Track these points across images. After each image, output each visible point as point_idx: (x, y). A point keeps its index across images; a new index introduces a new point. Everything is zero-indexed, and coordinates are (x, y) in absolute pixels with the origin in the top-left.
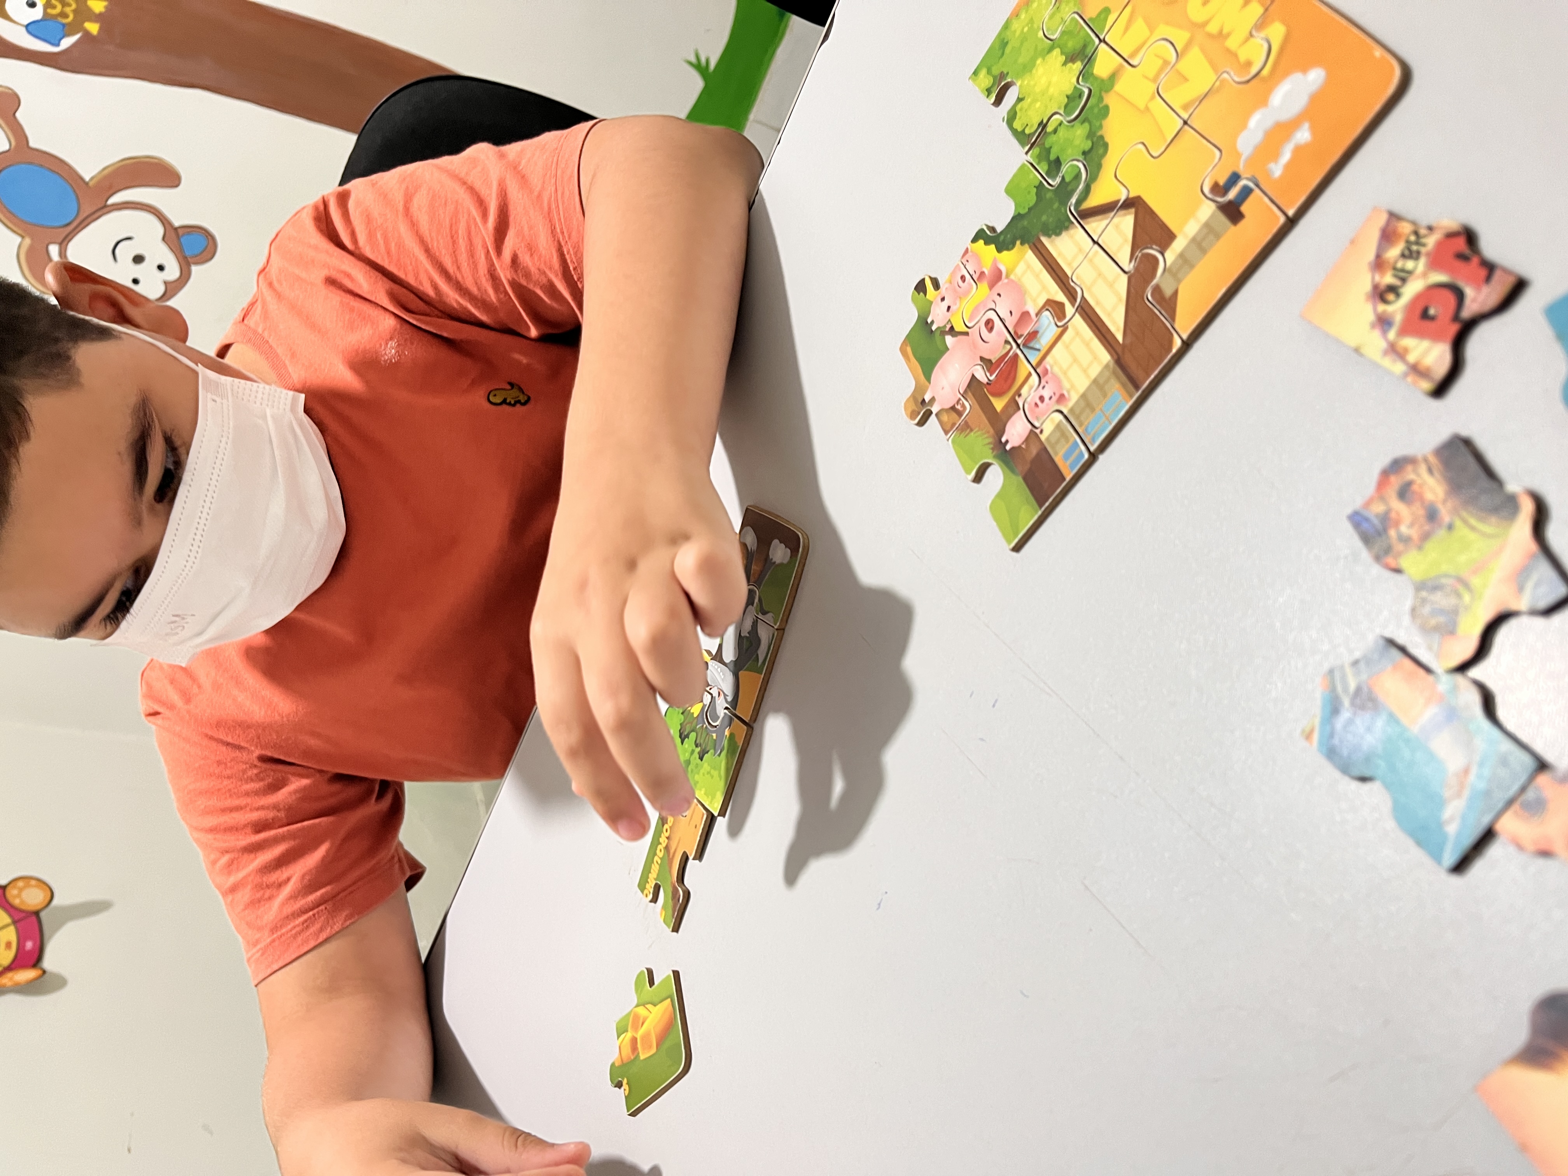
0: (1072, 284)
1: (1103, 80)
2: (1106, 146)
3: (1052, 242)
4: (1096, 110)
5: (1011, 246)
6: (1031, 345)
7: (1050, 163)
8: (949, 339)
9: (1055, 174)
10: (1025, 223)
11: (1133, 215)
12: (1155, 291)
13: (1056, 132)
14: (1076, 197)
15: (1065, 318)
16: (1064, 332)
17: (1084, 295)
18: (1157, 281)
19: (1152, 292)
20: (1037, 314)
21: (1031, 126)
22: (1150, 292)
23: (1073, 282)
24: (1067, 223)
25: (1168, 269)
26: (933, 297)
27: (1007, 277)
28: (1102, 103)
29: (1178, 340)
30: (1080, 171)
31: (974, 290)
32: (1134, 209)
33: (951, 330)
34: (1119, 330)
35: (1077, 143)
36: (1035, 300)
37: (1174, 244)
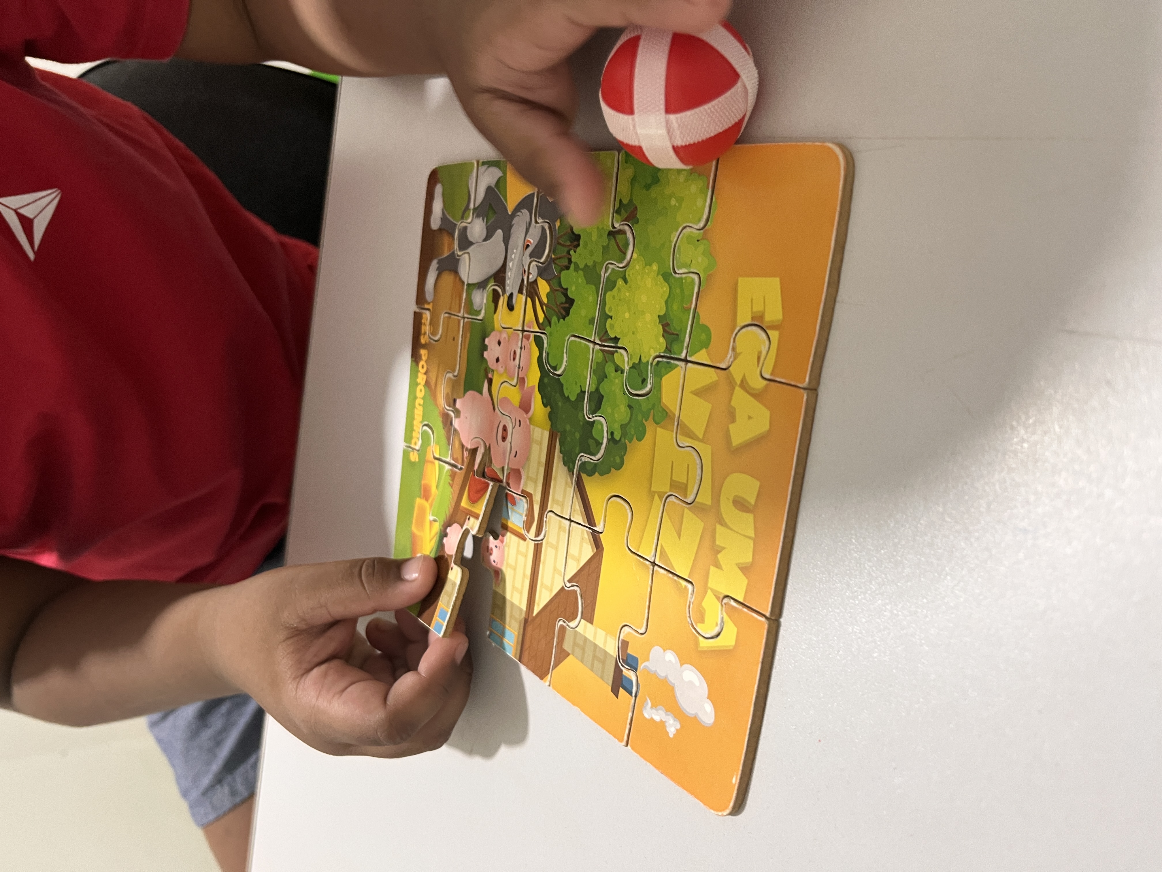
5: (545, 401)
6: (509, 504)
8: (486, 385)
9: (593, 408)
10: (560, 404)
11: (592, 554)
12: (563, 629)
13: (616, 371)
14: (587, 460)
15: (528, 532)
16: (523, 538)
17: (544, 540)
18: (568, 625)
19: (561, 626)
20: (523, 491)
21: (612, 327)
22: (561, 623)
23: (546, 518)
24: (571, 466)
25: (576, 632)
26: (497, 325)
27: (530, 419)
28: (646, 421)
29: (548, 683)
30: (601, 444)
31: (514, 383)
32: (595, 550)
33: (490, 382)
34: (538, 605)
35: (616, 415)
36: (528, 477)
37: (589, 625)
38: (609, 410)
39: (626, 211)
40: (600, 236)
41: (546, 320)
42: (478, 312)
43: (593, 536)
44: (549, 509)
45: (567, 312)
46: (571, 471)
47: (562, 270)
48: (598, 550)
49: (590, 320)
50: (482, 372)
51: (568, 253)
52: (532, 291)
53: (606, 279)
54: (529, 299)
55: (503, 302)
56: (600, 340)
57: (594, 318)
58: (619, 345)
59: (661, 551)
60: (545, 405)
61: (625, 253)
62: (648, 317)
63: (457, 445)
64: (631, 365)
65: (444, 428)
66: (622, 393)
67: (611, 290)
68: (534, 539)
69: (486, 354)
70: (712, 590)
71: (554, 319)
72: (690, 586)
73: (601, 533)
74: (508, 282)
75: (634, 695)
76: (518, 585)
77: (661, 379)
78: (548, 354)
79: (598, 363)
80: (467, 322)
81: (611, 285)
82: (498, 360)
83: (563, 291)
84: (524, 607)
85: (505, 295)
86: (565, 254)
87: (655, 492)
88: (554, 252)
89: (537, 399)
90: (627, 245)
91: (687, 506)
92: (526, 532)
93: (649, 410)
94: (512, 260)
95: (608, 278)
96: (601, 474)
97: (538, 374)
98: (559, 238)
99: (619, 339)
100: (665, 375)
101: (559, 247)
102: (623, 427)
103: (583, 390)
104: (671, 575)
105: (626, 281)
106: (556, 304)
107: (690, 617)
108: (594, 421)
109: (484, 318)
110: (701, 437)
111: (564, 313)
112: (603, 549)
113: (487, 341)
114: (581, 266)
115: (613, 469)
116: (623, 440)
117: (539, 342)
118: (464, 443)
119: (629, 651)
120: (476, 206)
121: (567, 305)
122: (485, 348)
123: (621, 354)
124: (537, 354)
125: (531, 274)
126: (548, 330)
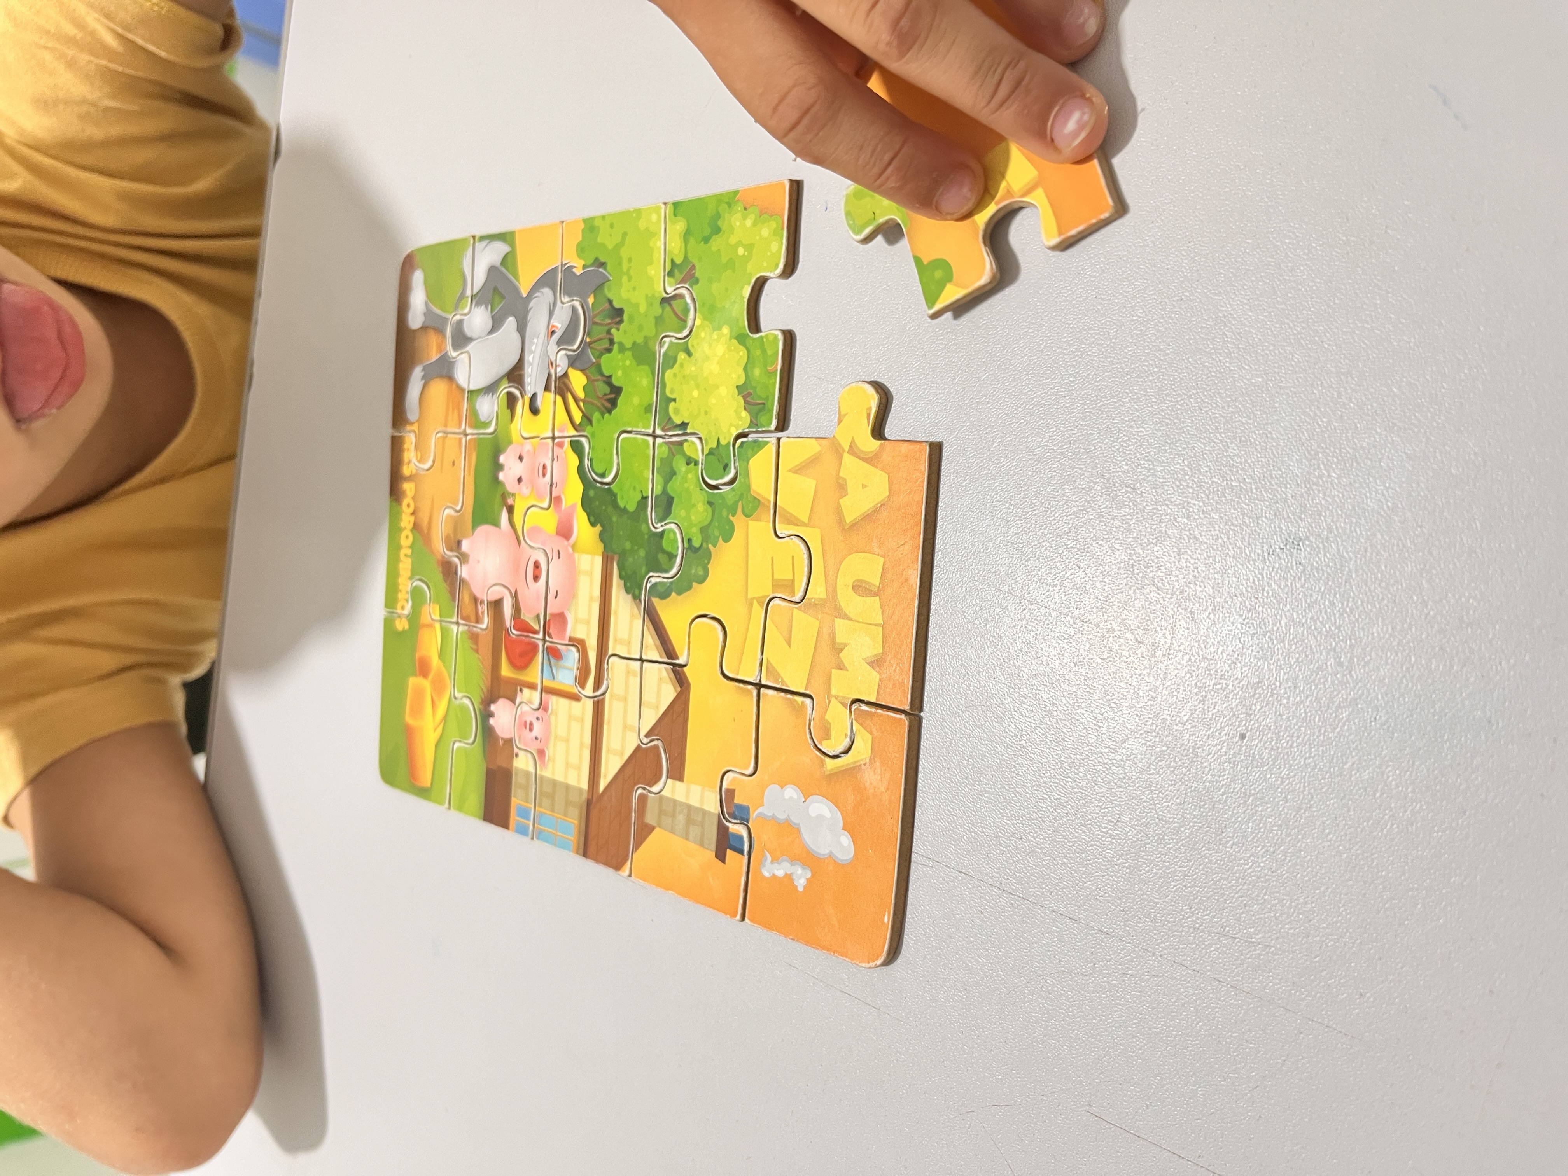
0: (606, 666)
1: (748, 487)
3: (618, 586)
5: (592, 519)
6: (552, 660)
7: (664, 491)
8: (505, 515)
9: (661, 515)
10: (614, 519)
11: (675, 695)
12: (643, 799)
13: (688, 464)
14: (658, 580)
15: (583, 687)
16: (575, 698)
17: (607, 695)
18: (650, 792)
19: (641, 795)
20: (571, 639)
21: (677, 411)
22: (640, 791)
23: (608, 664)
24: (637, 592)
25: (662, 798)
26: (515, 436)
27: (573, 547)
28: (733, 515)
29: (627, 872)
30: (676, 556)
31: (545, 504)
32: (679, 689)
33: (511, 510)
34: (605, 777)
35: (693, 518)
36: (577, 620)
37: (678, 783)
38: (683, 513)
39: (681, 273)
40: (650, 304)
41: (584, 418)
42: (486, 425)
43: (674, 672)
44: (610, 653)
45: (613, 403)
46: (636, 598)
47: (601, 354)
48: (683, 688)
49: (646, 408)
50: (498, 499)
51: (609, 332)
52: (561, 386)
53: (663, 356)
54: (559, 398)
55: (522, 407)
56: (663, 430)
57: (650, 406)
58: (689, 431)
59: (767, 667)
60: (593, 524)
61: (685, 321)
62: (723, 391)
63: (466, 598)
64: (706, 452)
65: (446, 581)
66: (698, 489)
67: (672, 367)
68: (591, 694)
69: (501, 476)
70: (836, 697)
71: (596, 416)
72: (808, 701)
73: (685, 666)
74: (527, 380)
75: (746, 852)
76: (574, 759)
77: (748, 462)
78: (591, 460)
79: (662, 459)
80: (470, 440)
81: (670, 361)
82: (520, 480)
83: (605, 379)
84: (584, 785)
85: (526, 397)
86: (604, 335)
87: (752, 599)
88: (588, 335)
89: (581, 520)
90: (687, 310)
91: (796, 606)
92: (579, 688)
93: (736, 503)
94: (531, 352)
95: (665, 354)
96: (679, 593)
97: (580, 488)
98: (595, 316)
99: (687, 424)
100: (753, 456)
101: (595, 327)
102: (704, 530)
103: (645, 495)
104: (782, 694)
105: (689, 354)
106: (598, 397)
107: (812, 738)
108: (664, 531)
109: (495, 431)
110: (806, 521)
111: (608, 405)
112: (689, 685)
113: (502, 459)
114: (628, 345)
115: (694, 584)
116: (704, 545)
117: (577, 447)
118: (478, 595)
119: (737, 800)
120: (475, 293)
121: (613, 396)
122: (499, 467)
123: (693, 443)
124: (577, 463)
125: (559, 366)
126: (588, 431)
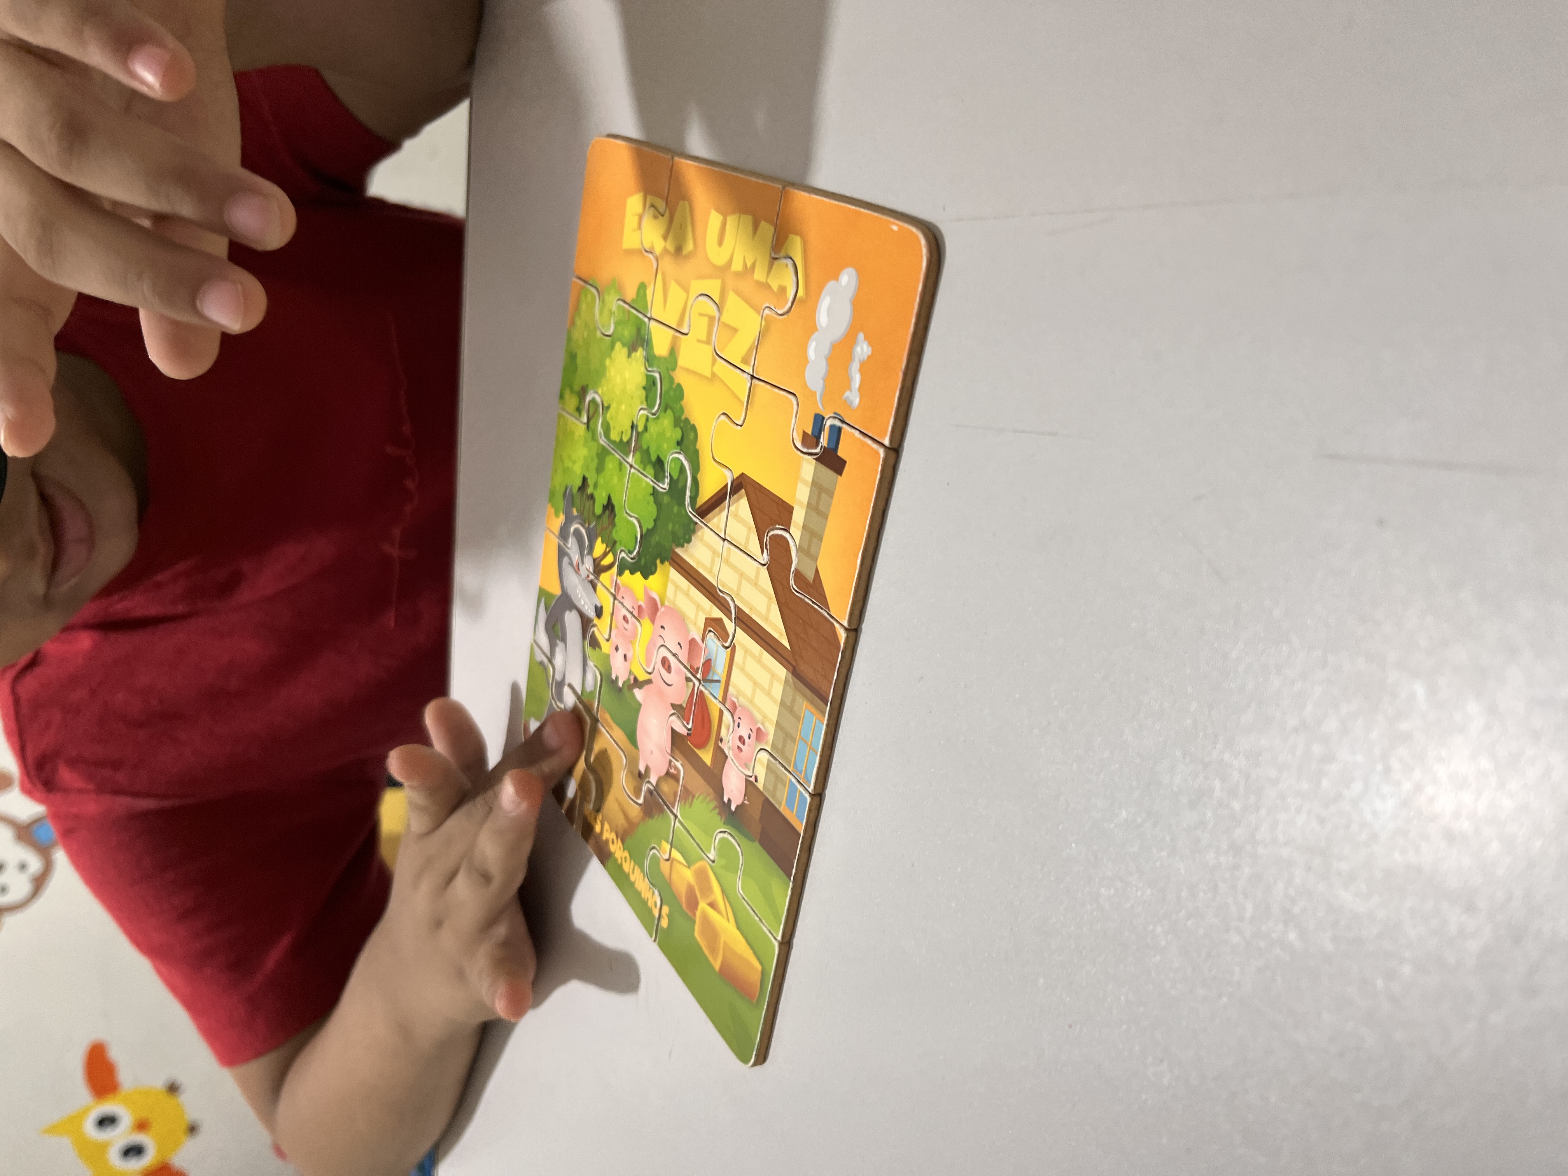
0: (721, 594)
2: (694, 428)
3: (687, 552)
4: (672, 393)
6: (709, 678)
7: (654, 464)
9: (662, 474)
10: (657, 539)
13: (647, 430)
21: (626, 432)
41: (612, 550)
45: (613, 507)
49: (620, 470)
50: (629, 696)
51: (588, 497)
53: (604, 437)
54: (602, 577)
55: (597, 628)
57: (620, 463)
60: (655, 570)
78: (628, 552)
81: (608, 430)
82: (625, 658)
83: (603, 514)
95: (604, 434)
103: (652, 492)
105: (609, 407)
106: (608, 526)
109: (600, 673)
111: (613, 514)
114: (596, 477)
121: (610, 508)
123: (640, 419)
124: (628, 571)
125: (590, 567)
126: (618, 548)
